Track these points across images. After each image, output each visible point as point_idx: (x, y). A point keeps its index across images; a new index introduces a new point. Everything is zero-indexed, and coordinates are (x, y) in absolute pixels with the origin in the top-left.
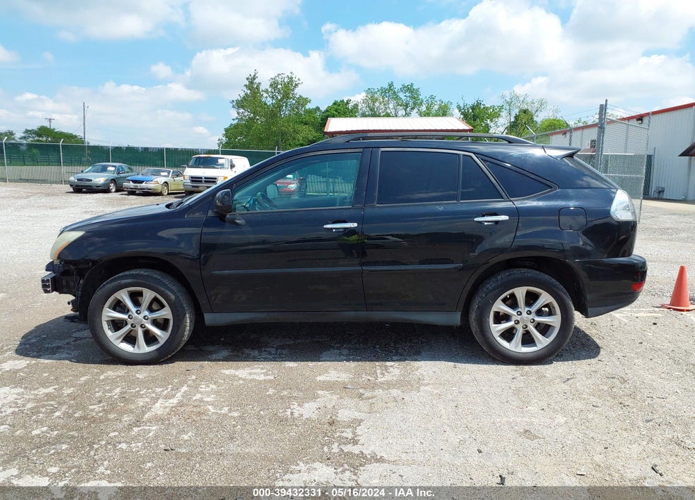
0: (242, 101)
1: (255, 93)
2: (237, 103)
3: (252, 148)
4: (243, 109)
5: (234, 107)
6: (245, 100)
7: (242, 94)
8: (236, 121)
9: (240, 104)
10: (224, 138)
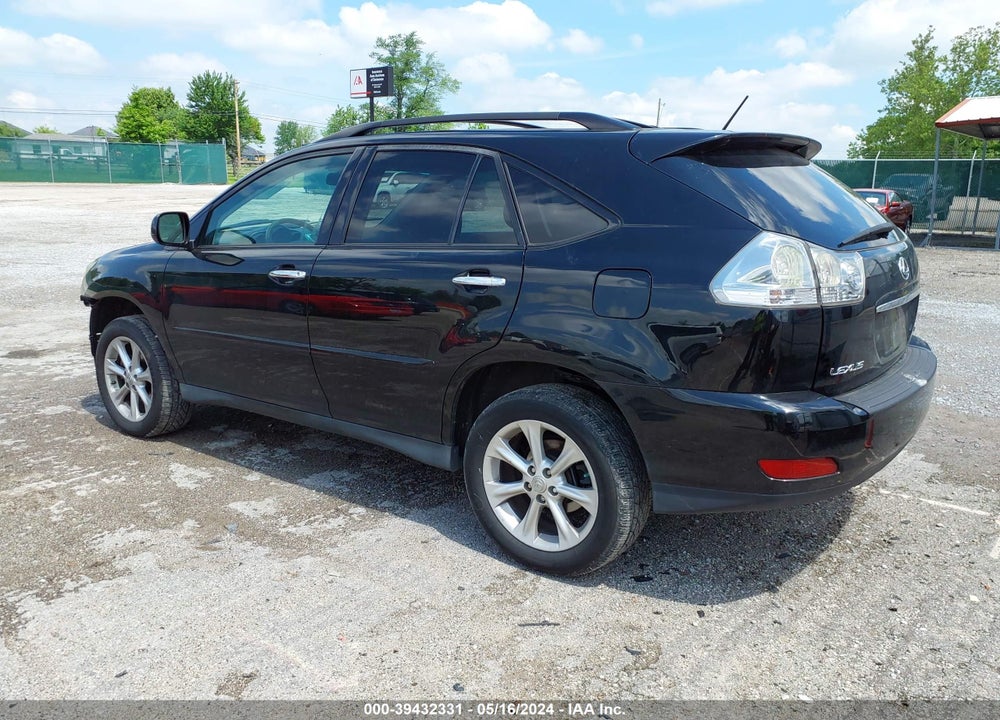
0: (898, 79)
1: (923, 64)
2: (890, 85)
3: (906, 156)
4: (900, 93)
5: (883, 91)
6: (905, 77)
7: (901, 68)
8: (884, 115)
9: (894, 85)
10: (859, 142)
